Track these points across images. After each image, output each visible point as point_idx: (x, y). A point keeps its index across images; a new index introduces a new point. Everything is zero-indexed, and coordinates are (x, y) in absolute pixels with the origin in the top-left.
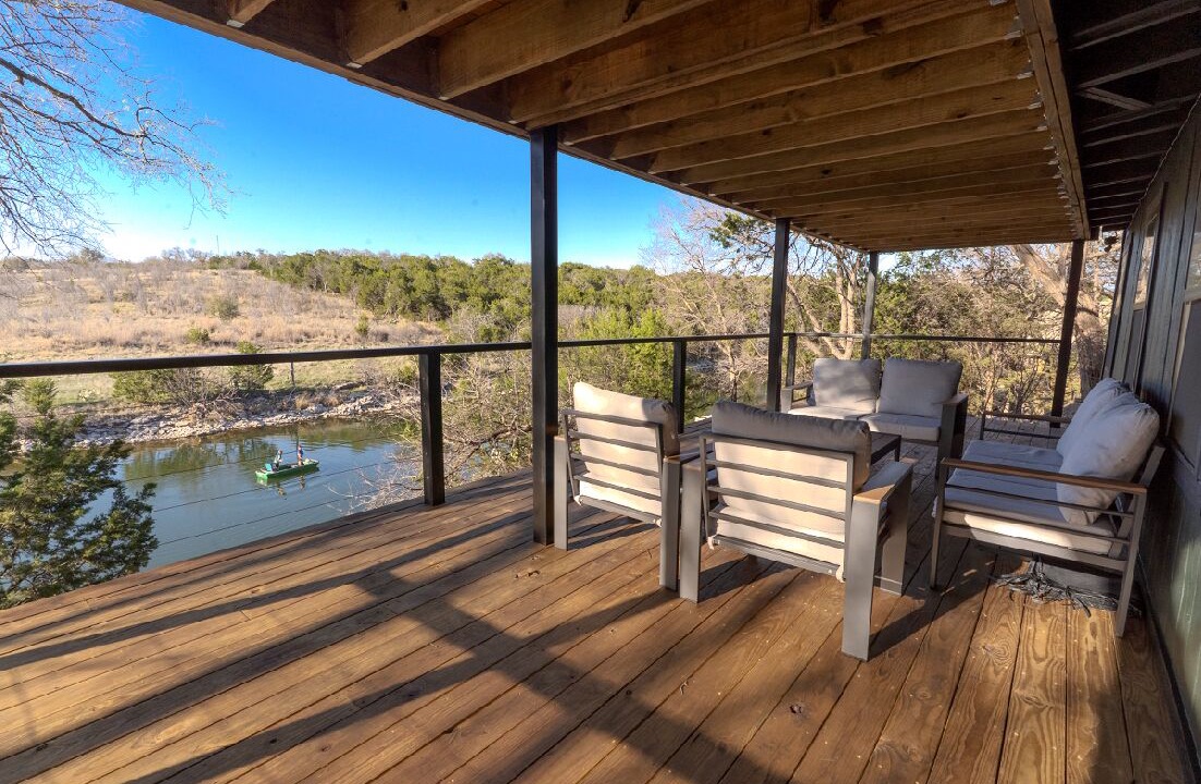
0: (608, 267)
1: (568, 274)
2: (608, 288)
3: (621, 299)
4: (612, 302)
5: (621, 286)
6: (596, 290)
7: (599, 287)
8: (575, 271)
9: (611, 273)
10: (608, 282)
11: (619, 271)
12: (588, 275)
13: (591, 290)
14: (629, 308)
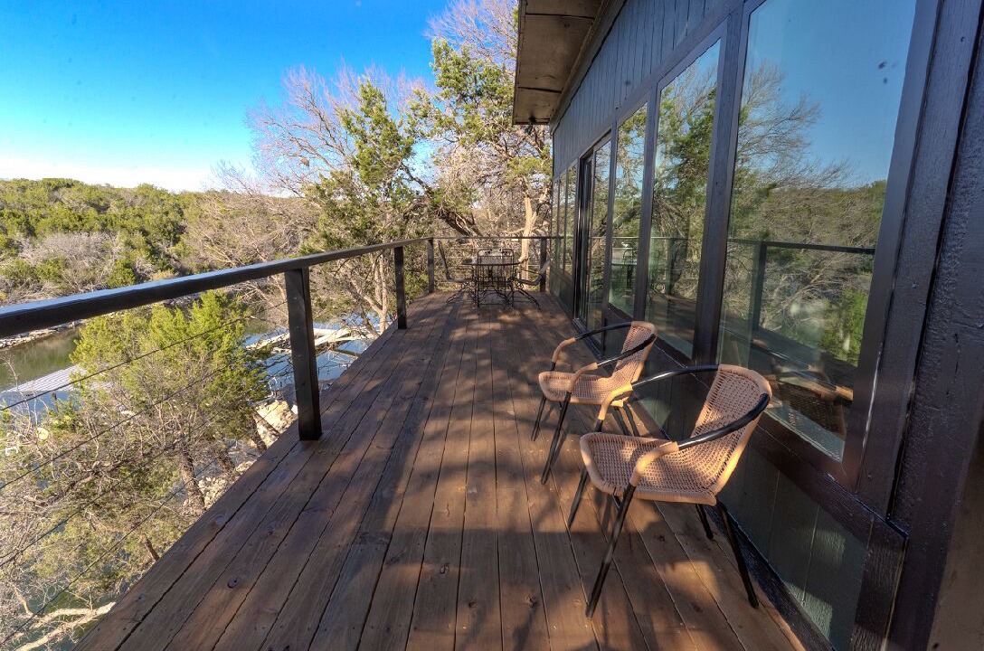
0: (108, 185)
1: (56, 193)
2: (114, 210)
3: (133, 223)
4: (123, 227)
5: (130, 208)
6: (99, 212)
7: (101, 209)
8: (64, 189)
9: (116, 194)
10: (113, 203)
11: (125, 191)
12: (84, 196)
13: (92, 212)
14: (145, 233)
